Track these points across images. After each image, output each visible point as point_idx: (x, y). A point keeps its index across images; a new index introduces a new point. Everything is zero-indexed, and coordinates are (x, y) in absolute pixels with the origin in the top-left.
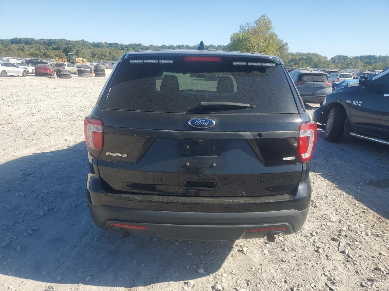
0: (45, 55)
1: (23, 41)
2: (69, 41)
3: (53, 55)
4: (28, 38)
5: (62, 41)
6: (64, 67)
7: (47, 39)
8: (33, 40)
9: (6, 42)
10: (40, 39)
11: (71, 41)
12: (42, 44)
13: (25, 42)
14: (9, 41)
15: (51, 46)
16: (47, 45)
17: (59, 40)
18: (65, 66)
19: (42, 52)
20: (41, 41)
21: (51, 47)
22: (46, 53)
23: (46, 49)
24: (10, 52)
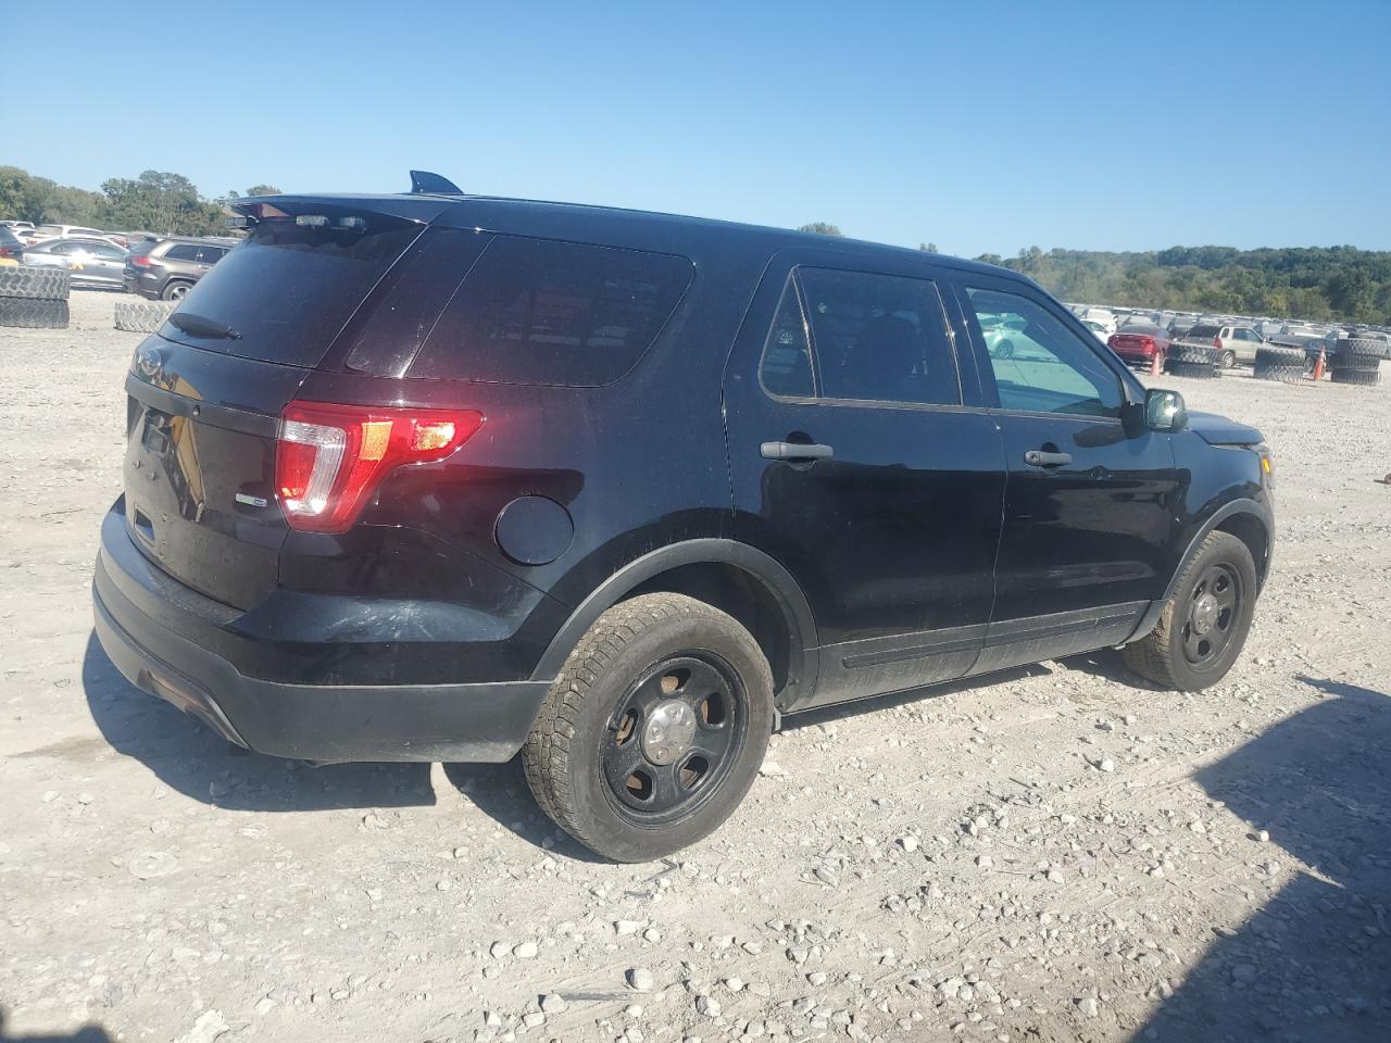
0: (1252, 305)
1: (1198, 256)
2: (1368, 254)
3: (1282, 305)
4: (1218, 246)
5: (1339, 253)
6: (1217, 340)
7: (1281, 250)
8: (1231, 253)
9: (1146, 260)
10: (1257, 251)
11: (1373, 254)
12: (1259, 265)
13: (1204, 260)
14: (1153, 257)
15: (1290, 271)
16: (1278, 267)
17: (1327, 250)
18: (1225, 335)
19: (1245, 294)
20: (1260, 255)
21: (1287, 276)
22: (1260, 296)
23: (1268, 284)
24: (1140, 291)
